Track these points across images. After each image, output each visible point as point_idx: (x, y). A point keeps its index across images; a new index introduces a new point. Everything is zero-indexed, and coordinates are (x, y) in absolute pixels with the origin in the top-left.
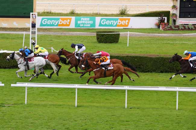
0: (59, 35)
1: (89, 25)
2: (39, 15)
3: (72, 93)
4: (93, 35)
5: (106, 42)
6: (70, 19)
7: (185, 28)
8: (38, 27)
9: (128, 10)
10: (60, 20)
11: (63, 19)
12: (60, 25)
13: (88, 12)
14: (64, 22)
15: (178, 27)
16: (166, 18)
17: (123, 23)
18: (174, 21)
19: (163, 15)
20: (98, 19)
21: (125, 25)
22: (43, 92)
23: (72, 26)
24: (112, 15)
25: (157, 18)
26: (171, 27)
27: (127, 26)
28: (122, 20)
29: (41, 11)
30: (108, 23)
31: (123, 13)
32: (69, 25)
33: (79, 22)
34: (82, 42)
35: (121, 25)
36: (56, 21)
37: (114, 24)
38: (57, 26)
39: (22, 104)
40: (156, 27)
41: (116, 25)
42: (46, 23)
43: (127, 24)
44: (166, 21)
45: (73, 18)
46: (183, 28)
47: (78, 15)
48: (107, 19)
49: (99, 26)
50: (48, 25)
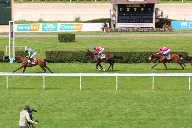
0: (32, 37)
1: (53, 30)
2: (16, 22)
3: (41, 79)
4: (56, 37)
5: (65, 42)
6: (39, 25)
7: (122, 30)
8: (15, 32)
9: (81, 18)
10: (31, 26)
11: (34, 26)
12: (31, 30)
13: (52, 20)
14: (35, 28)
15: (117, 29)
16: (108, 23)
17: (77, 27)
18: (115, 26)
19: (106, 22)
20: (59, 25)
21: (79, 29)
23: (41, 30)
24: (70, 22)
25: (102, 23)
26: (112, 30)
28: (76, 25)
29: (18, 20)
30: (66, 27)
31: (77, 20)
32: (38, 30)
33: (45, 27)
35: (76, 29)
36: (28, 27)
37: (71, 28)
38: (29, 30)
40: (102, 30)
42: (21, 29)
43: (80, 28)
44: (108, 26)
45: (41, 25)
46: (120, 30)
47: (44, 22)
48: (66, 25)
49: (60, 30)
50: (23, 30)
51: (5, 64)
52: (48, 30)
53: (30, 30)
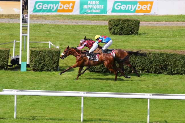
0: (58, 23)
1: (99, 11)
3: (76, 102)
4: (104, 25)
5: (121, 34)
6: (73, 3)
8: (31, 13)
11: (64, 3)
12: (59, 11)
14: (65, 7)
20: (110, 3)
22: (38, 102)
23: (76, 12)
27: (150, 11)
30: (123, 7)
32: (71, 11)
33: (85, 7)
34: (89, 33)
35: (141, 11)
36: (54, 5)
37: (131, 9)
39: (10, 117)
41: (135, 11)
42: (41, 8)
43: (148, 9)
49: (112, 12)
50: (44, 11)
51: (11, 73)
52: (89, 12)
53: (57, 11)
